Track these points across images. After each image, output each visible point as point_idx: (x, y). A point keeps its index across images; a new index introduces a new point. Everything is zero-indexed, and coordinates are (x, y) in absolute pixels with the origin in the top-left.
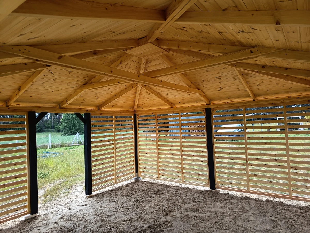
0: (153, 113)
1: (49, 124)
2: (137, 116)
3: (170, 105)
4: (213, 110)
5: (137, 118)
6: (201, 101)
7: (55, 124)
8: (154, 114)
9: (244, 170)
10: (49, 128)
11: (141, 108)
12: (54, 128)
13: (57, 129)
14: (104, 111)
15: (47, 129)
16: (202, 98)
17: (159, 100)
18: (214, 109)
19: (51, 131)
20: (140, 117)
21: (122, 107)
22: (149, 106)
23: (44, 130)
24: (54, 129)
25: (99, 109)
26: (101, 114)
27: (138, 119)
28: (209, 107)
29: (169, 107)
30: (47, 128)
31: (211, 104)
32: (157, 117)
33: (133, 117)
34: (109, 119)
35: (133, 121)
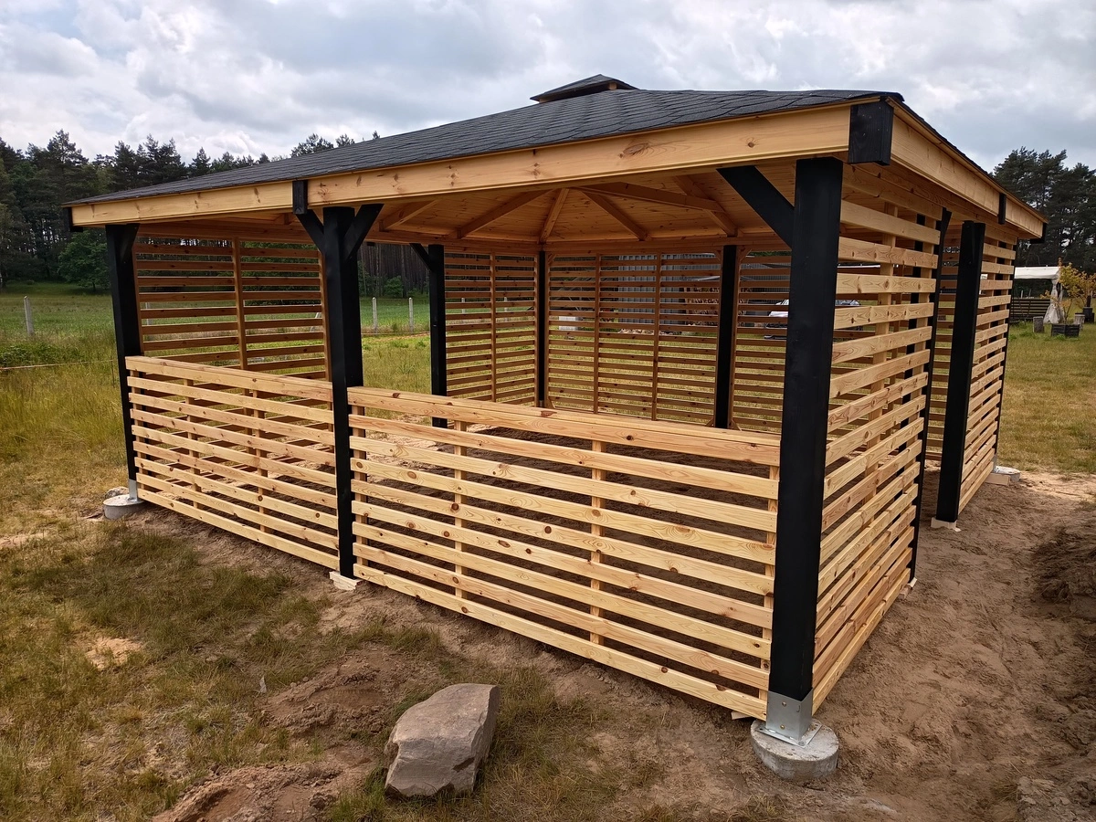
0: (589, 252)
2: (546, 256)
3: (637, 234)
4: (742, 250)
5: (547, 263)
6: (714, 225)
8: (593, 255)
11: (559, 235)
14: (471, 241)
16: (716, 219)
17: (611, 220)
18: (744, 248)
20: (557, 259)
21: (511, 233)
22: (582, 233)
25: (460, 237)
26: (465, 249)
27: (550, 265)
28: (733, 242)
29: (633, 237)
31: (740, 234)
32: (601, 263)
33: (536, 260)
34: (482, 262)
35: (536, 270)
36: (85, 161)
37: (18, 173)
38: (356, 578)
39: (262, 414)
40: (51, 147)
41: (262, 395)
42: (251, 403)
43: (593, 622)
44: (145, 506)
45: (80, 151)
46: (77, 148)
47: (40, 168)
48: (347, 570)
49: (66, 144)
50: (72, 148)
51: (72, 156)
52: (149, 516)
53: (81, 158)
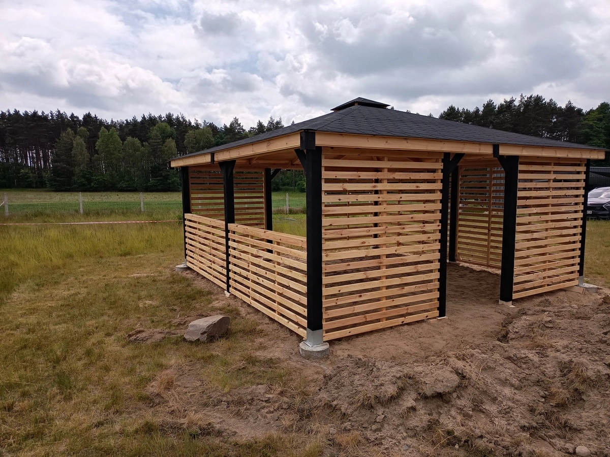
1: (288, 178)
7: (297, 179)
9: (485, 240)
10: (288, 184)
12: (295, 186)
13: (300, 186)
15: (285, 187)
19: (291, 190)
23: (281, 187)
24: (296, 188)
30: (284, 185)
36: (244, 130)
37: (218, 138)
38: (230, 293)
39: (213, 234)
40: (231, 125)
41: (213, 227)
42: (210, 229)
43: (275, 306)
44: (189, 268)
45: (242, 126)
46: (241, 125)
47: (226, 135)
48: (228, 291)
49: (237, 123)
50: (239, 125)
51: (239, 129)
52: (188, 272)
53: (243, 129)
